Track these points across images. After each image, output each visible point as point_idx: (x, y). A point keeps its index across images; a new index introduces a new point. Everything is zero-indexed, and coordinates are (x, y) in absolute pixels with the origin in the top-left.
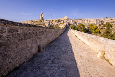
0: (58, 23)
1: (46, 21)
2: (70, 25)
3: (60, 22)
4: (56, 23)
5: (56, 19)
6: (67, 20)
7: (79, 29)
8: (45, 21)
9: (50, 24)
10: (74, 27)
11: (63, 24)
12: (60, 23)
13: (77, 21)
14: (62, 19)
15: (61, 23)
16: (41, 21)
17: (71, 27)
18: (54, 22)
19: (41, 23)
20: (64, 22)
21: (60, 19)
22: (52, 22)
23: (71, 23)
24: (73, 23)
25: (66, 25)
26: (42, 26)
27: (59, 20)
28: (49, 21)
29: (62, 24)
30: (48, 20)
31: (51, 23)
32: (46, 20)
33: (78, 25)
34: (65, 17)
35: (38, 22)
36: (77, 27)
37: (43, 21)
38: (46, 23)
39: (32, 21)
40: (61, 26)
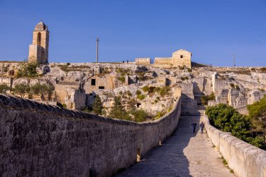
0: (133, 88)
1: (62, 73)
2: (207, 99)
3: (145, 84)
4: (124, 88)
5: (125, 66)
6: (185, 73)
7: (259, 128)
8: (56, 73)
9: (88, 89)
10: (229, 116)
11: (165, 91)
12: (146, 89)
13: (247, 78)
14: (160, 64)
15: (151, 90)
16: (31, 71)
17: (209, 112)
18: (107, 81)
19: (34, 82)
20: (168, 82)
21: (144, 61)
22: (99, 82)
23: (213, 87)
24: (225, 92)
25: (184, 98)
26: (37, 98)
27: (142, 70)
28: (78, 74)
29: (157, 94)
30: (75, 68)
31: (93, 82)
32: (64, 68)
33: (252, 100)
34: (176, 55)
35: (12, 73)
36: (244, 112)
37: (47, 70)
38: (60, 81)
40: (147, 105)
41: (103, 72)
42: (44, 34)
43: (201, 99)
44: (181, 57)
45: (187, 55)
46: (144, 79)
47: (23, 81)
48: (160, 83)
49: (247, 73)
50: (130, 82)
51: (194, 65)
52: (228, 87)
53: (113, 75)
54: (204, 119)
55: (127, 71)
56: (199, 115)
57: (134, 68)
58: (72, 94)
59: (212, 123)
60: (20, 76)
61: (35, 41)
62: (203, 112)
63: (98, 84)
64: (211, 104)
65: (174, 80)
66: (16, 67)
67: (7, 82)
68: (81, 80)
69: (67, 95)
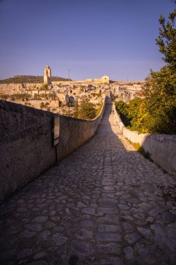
0: (87, 94)
1: (58, 88)
2: (115, 97)
3: (92, 92)
4: (83, 94)
6: (107, 87)
8: (56, 88)
9: (70, 95)
10: (123, 105)
11: (100, 95)
12: (92, 94)
13: (132, 87)
14: (96, 82)
15: (94, 95)
16: (46, 88)
17: (116, 103)
18: (77, 91)
19: (48, 92)
20: (100, 91)
21: (90, 80)
23: (117, 93)
24: (122, 94)
25: (107, 98)
28: (65, 89)
29: (96, 96)
30: (63, 86)
31: (71, 92)
32: (59, 86)
33: (132, 98)
34: (103, 78)
35: (38, 88)
36: (128, 103)
37: (52, 87)
38: (59, 92)
39: (23, 85)
40: (93, 101)
41: (75, 87)
42: (49, 71)
43: (113, 97)
44: (105, 79)
45: (108, 78)
46: (91, 90)
47: (43, 92)
48: (98, 92)
49: (132, 85)
50: (86, 91)
51: (111, 82)
52: (123, 92)
53: (79, 88)
54: (114, 107)
55: (83, 87)
56: (112, 104)
57: (87, 85)
58: (64, 97)
60: (41, 89)
61: (45, 74)
62: (114, 103)
63: (73, 92)
64: (117, 100)
65: (103, 91)
66: (39, 85)
67: (36, 92)
68: (66, 91)
69: (62, 97)
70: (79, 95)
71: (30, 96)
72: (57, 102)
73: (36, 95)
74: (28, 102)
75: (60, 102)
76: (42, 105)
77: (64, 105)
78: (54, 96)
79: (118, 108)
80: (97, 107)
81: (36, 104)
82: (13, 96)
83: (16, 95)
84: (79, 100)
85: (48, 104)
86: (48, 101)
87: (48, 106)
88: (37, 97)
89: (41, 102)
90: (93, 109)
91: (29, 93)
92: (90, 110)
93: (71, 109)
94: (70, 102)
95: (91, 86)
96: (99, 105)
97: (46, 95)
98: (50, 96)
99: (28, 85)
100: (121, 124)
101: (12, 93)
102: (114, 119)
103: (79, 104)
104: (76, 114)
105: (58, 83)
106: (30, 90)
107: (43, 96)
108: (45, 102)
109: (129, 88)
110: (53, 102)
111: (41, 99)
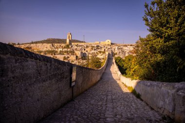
0: (95, 52)
1: (76, 47)
2: (115, 54)
4: (93, 51)
5: (93, 45)
6: (109, 47)
9: (84, 51)
11: (104, 52)
15: (100, 52)
16: (68, 47)
18: (88, 49)
19: (69, 50)
20: (105, 50)
21: (98, 43)
23: (116, 51)
24: (120, 52)
25: (109, 54)
29: (102, 53)
30: (80, 46)
31: (85, 50)
32: (77, 46)
33: (127, 55)
35: (62, 47)
36: (124, 58)
37: (72, 46)
38: (76, 50)
39: (52, 45)
40: (100, 56)
41: (87, 47)
42: (70, 36)
43: (113, 54)
44: (108, 42)
45: (110, 41)
46: (98, 49)
47: (66, 49)
48: (103, 50)
49: (126, 46)
50: (95, 50)
51: (112, 44)
52: (121, 51)
53: (90, 48)
54: (114, 61)
55: (93, 47)
56: (112, 59)
57: (96, 46)
58: (80, 53)
59: (116, 62)
60: (65, 48)
61: (68, 38)
62: (114, 58)
63: (86, 50)
64: (116, 56)
65: (106, 49)
66: (63, 45)
67: (61, 49)
68: (81, 49)
69: (78, 53)
70: (90, 52)
71: (57, 52)
72: (75, 56)
73: (60, 51)
74: (55, 56)
75: (77, 57)
76: (65, 58)
77: (79, 59)
78: (73, 53)
79: (117, 61)
80: (102, 61)
81: (60, 58)
82: (45, 51)
83: (47, 51)
84: (90, 56)
85: (68, 57)
86: (68, 56)
87: (69, 59)
88: (61, 53)
89: (64, 56)
90: (100, 62)
91: (56, 50)
92: (97, 63)
93: (84, 61)
94: (84, 56)
95: (98, 46)
96: (103, 59)
97: (67, 52)
98: (71, 52)
99: (56, 45)
100: (119, 73)
101: (45, 49)
102: (114, 69)
103: (90, 58)
104: (88, 64)
105: (76, 44)
106: (57, 48)
107: (66, 52)
108: (66, 56)
109: (125, 48)
110: (72, 56)
111: (64, 54)
